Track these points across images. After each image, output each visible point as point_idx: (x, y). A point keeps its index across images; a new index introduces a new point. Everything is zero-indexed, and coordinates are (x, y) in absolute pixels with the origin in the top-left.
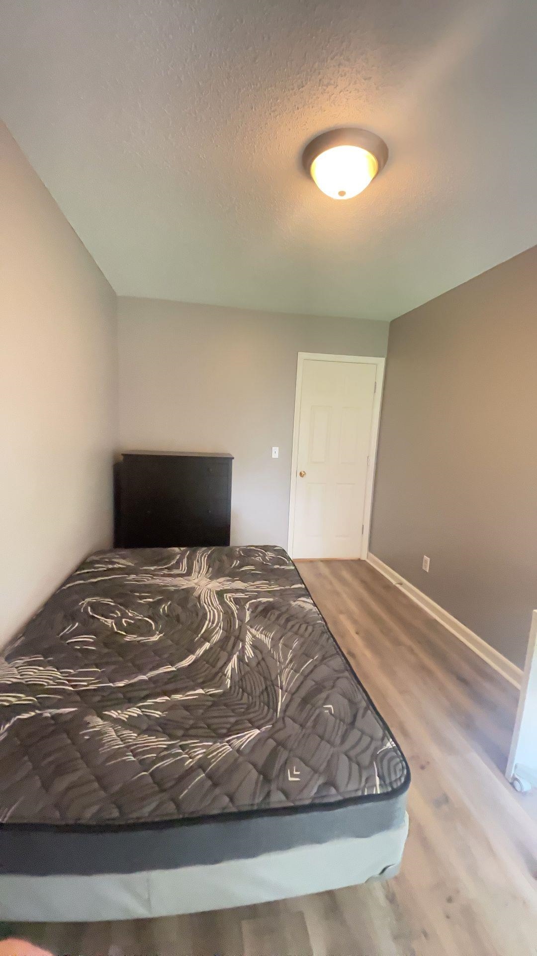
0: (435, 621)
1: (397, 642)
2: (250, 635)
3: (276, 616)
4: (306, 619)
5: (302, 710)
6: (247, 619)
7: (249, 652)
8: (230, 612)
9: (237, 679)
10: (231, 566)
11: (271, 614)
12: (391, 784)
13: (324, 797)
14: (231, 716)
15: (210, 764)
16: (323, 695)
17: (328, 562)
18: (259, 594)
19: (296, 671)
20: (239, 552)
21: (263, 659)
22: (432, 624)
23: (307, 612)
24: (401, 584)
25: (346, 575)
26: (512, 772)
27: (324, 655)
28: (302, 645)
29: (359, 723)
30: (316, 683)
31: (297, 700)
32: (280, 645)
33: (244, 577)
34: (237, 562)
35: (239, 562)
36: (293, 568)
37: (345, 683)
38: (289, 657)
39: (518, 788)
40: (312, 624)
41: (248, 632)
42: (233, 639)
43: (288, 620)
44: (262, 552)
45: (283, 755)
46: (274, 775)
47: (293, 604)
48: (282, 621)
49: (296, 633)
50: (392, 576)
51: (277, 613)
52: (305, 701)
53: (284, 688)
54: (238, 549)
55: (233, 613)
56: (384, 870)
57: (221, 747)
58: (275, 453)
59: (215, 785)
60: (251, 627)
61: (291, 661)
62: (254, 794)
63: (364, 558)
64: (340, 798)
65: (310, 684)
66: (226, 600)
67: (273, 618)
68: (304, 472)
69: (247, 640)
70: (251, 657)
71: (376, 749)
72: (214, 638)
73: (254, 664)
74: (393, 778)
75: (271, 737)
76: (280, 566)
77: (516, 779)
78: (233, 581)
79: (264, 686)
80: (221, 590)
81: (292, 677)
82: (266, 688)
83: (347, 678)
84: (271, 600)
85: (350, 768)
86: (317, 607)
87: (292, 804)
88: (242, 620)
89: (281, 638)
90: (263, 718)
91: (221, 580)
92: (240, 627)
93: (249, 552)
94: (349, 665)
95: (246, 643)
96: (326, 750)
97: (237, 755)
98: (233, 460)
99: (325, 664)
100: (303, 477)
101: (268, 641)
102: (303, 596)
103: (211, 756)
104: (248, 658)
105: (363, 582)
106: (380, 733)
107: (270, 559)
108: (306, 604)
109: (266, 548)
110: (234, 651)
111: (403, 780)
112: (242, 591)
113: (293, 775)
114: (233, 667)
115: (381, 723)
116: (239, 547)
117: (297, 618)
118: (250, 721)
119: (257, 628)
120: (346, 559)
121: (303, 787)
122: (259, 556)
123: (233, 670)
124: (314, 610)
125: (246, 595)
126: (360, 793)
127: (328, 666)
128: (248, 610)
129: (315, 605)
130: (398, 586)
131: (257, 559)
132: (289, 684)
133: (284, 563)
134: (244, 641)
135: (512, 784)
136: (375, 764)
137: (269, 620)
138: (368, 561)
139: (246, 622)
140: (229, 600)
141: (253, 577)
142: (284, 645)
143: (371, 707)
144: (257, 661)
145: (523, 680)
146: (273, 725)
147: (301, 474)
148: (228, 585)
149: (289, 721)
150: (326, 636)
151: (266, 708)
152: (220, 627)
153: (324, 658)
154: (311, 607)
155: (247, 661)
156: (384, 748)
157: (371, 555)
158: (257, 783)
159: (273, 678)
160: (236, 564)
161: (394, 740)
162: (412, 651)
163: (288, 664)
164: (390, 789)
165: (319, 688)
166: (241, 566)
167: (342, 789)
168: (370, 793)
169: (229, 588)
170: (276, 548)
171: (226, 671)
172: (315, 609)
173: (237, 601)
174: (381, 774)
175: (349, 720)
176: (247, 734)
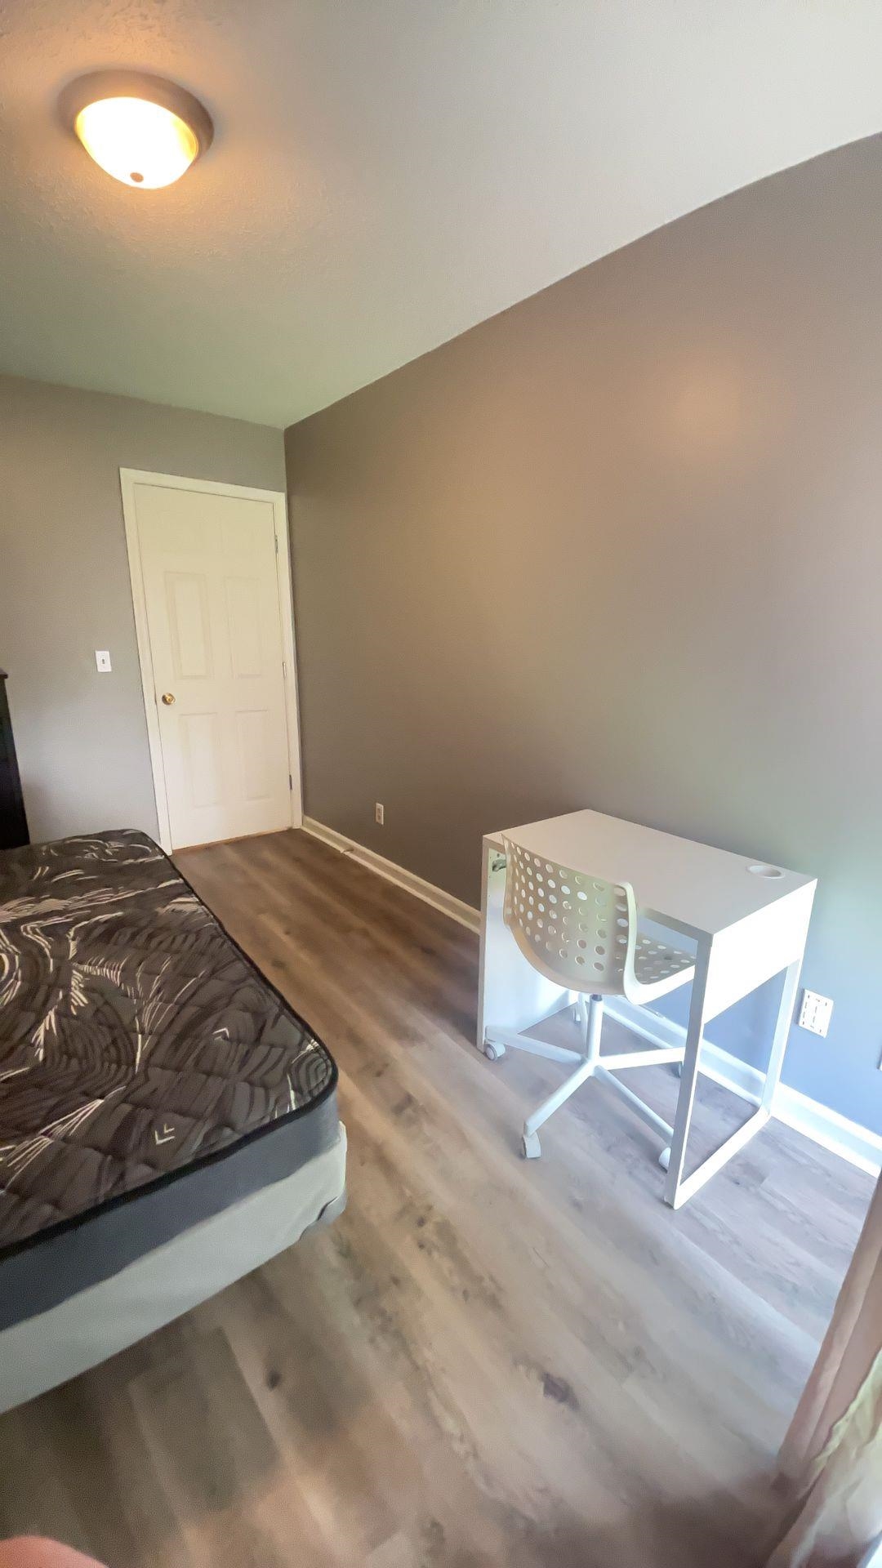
0: (397, 887)
1: (345, 929)
2: (78, 974)
3: (128, 936)
4: (185, 927)
5: (176, 1050)
6: (72, 953)
7: (79, 998)
8: (35, 951)
9: (56, 1042)
10: (32, 877)
11: (120, 935)
12: (310, 1092)
13: (213, 1145)
14: (47, 1098)
15: (13, 1174)
16: (212, 1020)
17: (238, 844)
18: (96, 910)
19: (168, 1002)
20: (48, 851)
21: (106, 1003)
22: (392, 892)
23: (188, 916)
24: (352, 850)
25: (268, 855)
26: (483, 1038)
27: (214, 969)
28: (175, 966)
29: (269, 1035)
30: (202, 1007)
31: (169, 1039)
32: (138, 975)
33: (59, 892)
34: (43, 870)
35: (48, 868)
36: (162, 858)
37: (249, 993)
38: (155, 987)
39: (492, 1056)
40: (195, 930)
41: (74, 972)
42: (44, 989)
43: (151, 937)
44: (97, 844)
45: (145, 1115)
46: (131, 1145)
47: (161, 911)
48: (141, 940)
49: (166, 951)
50: (338, 841)
51: (129, 932)
52: (181, 1037)
53: (147, 1031)
54: (44, 848)
55: (41, 949)
56: (323, 1211)
57: (30, 1146)
58: (104, 661)
59: (24, 1198)
60: (81, 963)
61: (158, 991)
62: (98, 1181)
63: (297, 825)
64: (237, 1137)
65: (190, 1011)
66: (24, 934)
67: (123, 939)
68: (170, 695)
69: (73, 983)
70: (82, 1005)
71: (291, 1058)
72: (5, 996)
73: (89, 1015)
74: (313, 1084)
75: (124, 1101)
76: (136, 858)
77: (489, 1046)
78: (39, 901)
79: (109, 1040)
80: (13, 921)
81: (161, 1010)
82: (114, 1042)
83: (251, 986)
84: (119, 914)
85: (252, 1095)
86: (206, 906)
87: (163, 1173)
88: (61, 958)
89: (139, 965)
90: (112, 1079)
91: (13, 904)
92: (58, 969)
93: (69, 850)
94: (257, 969)
95: (73, 989)
96: (215, 1086)
97: (63, 1145)
98: (6, 680)
99: (217, 978)
100: (169, 704)
101: (114, 976)
102: (180, 895)
103: (11, 1164)
104: (78, 1008)
105: (297, 860)
106: (297, 1036)
107: (114, 853)
108: (186, 905)
109: (106, 836)
110: (48, 1005)
111: (327, 1082)
112: (59, 913)
113: (162, 1136)
114: (48, 1028)
115: (299, 1025)
116: (45, 844)
117: (168, 929)
118: (85, 1093)
119: (91, 961)
120: (268, 833)
121: (179, 1144)
122: (92, 850)
123: (48, 1033)
124: (200, 911)
125: (67, 918)
126: (267, 1121)
127: (221, 980)
128: (74, 939)
129: (201, 903)
130: (347, 853)
131: (88, 856)
132: (153, 1025)
133: (145, 854)
134: (67, 987)
135: (485, 1054)
136: (289, 1078)
137: (115, 944)
138: (305, 829)
139: (71, 957)
140: (31, 932)
141: (79, 886)
142: (145, 972)
143: (286, 1011)
144: (95, 1009)
145: (480, 922)
146: (128, 1085)
147: (164, 699)
148: (27, 910)
149: (155, 1072)
150: (219, 941)
151: (114, 1066)
152: (16, 979)
153: (213, 973)
154: (194, 907)
155: (75, 1013)
156: (303, 1053)
157: (308, 819)
158: (100, 1168)
159: (126, 1020)
160: (41, 873)
161: (317, 1039)
162: (365, 934)
163: (153, 997)
164: (309, 1099)
165: (207, 1011)
166: (51, 876)
167: (240, 1126)
168: (283, 1113)
169: (29, 914)
170: (124, 834)
171: (33, 1040)
172: (201, 909)
173: (48, 932)
174: (295, 1083)
175: (252, 1036)
176: (81, 1111)
